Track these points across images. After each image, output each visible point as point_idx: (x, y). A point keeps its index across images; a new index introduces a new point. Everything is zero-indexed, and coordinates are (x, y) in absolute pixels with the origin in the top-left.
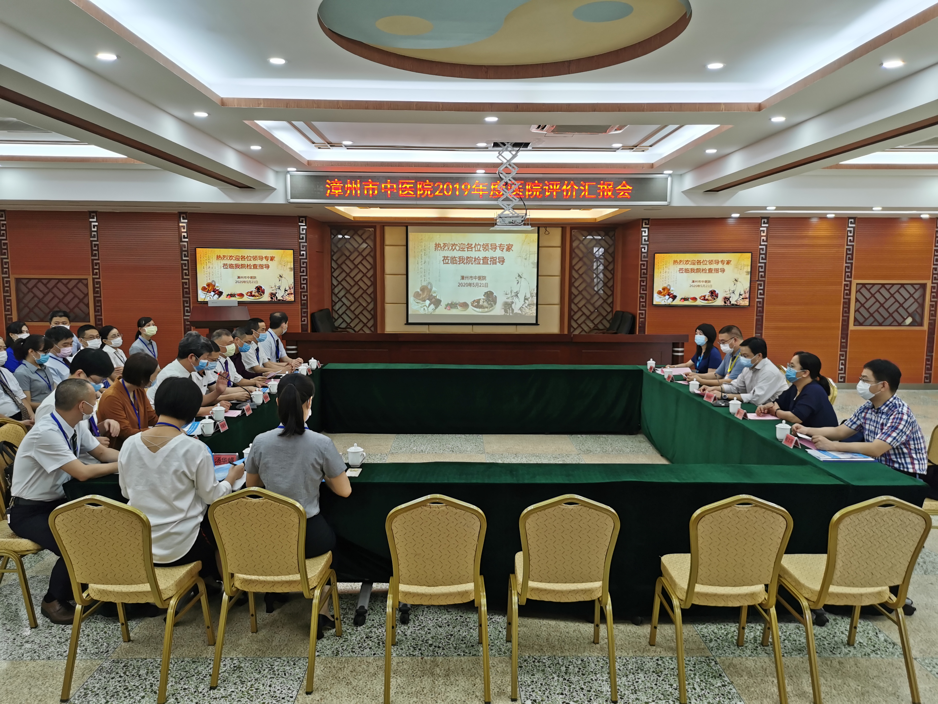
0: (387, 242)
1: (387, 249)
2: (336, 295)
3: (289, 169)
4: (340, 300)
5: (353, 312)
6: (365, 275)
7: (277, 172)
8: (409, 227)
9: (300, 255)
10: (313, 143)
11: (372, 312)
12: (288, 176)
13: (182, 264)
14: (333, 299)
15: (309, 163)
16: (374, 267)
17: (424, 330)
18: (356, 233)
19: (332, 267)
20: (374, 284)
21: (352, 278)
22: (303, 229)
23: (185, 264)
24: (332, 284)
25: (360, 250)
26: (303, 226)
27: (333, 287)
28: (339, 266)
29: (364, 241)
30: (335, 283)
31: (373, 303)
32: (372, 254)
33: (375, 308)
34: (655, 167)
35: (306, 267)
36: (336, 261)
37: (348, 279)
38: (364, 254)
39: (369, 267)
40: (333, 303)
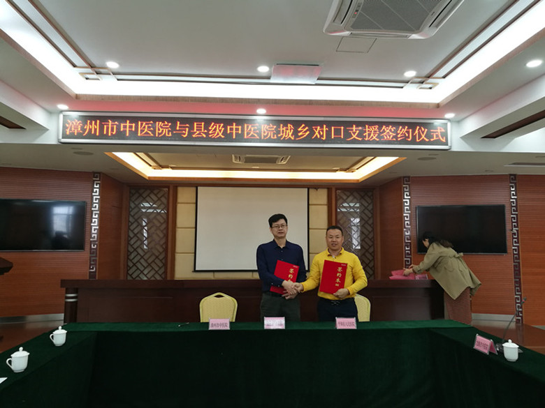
0: (179, 200)
1: (179, 206)
2: (132, 246)
3: (60, 107)
4: (135, 250)
5: (146, 261)
7: (50, 113)
8: (199, 188)
10: (74, 66)
11: (163, 261)
12: (61, 116)
16: (167, 221)
17: (210, 276)
18: (152, 192)
20: (167, 236)
22: (97, 184)
24: (129, 236)
26: (97, 181)
27: (129, 239)
29: (159, 199)
30: (132, 235)
31: (164, 253)
33: (166, 257)
34: (440, 106)
36: (133, 216)
39: (162, 221)
40: (129, 253)
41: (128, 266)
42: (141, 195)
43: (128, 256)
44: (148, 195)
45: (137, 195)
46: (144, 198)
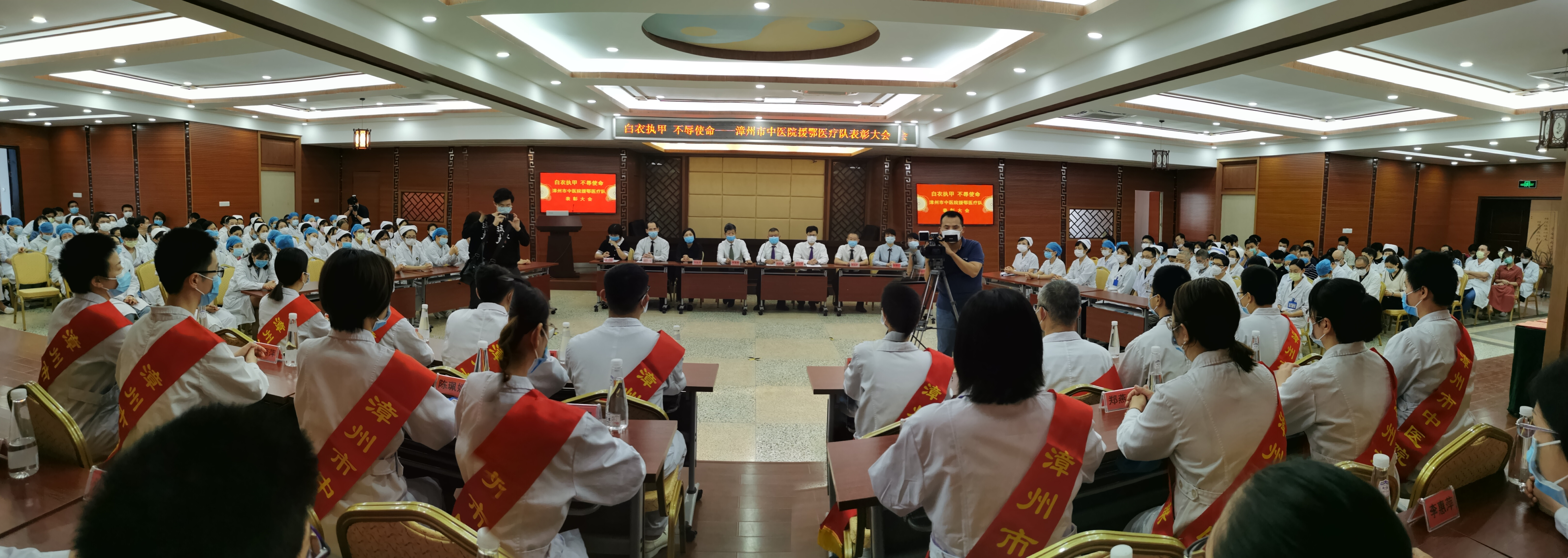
0: (691, 169)
1: (691, 174)
3: (615, 115)
6: (673, 194)
7: (605, 117)
9: (622, 178)
10: (634, 97)
12: (614, 120)
13: (530, 185)
15: (631, 110)
16: (680, 188)
19: (646, 188)
20: (680, 201)
21: (663, 197)
22: (624, 158)
23: (532, 185)
25: (669, 175)
26: (624, 156)
27: (647, 203)
28: (653, 187)
29: (673, 168)
32: (679, 178)
34: (887, 118)
35: (626, 188)
36: (650, 183)
37: (659, 197)
38: (673, 178)
39: (676, 188)
44: (665, 164)
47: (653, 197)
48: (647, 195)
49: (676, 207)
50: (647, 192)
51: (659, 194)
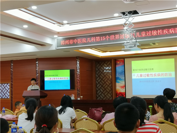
2: (98, 87)
3: (55, 36)
4: (99, 89)
5: (104, 94)
8: (125, 59)
11: (111, 94)
12: (56, 39)
14: (97, 89)
18: (105, 63)
19: (96, 77)
21: (104, 81)
24: (96, 83)
27: (96, 84)
28: (99, 76)
30: (97, 83)
31: (111, 90)
36: (97, 74)
37: (102, 81)
40: (97, 91)
41: (96, 97)
42: (100, 65)
43: (96, 92)
44: (103, 64)
45: (98, 65)
46: (102, 66)
47: (99, 81)
48: (96, 80)
49: (110, 86)
50: (96, 79)
51: (102, 79)
